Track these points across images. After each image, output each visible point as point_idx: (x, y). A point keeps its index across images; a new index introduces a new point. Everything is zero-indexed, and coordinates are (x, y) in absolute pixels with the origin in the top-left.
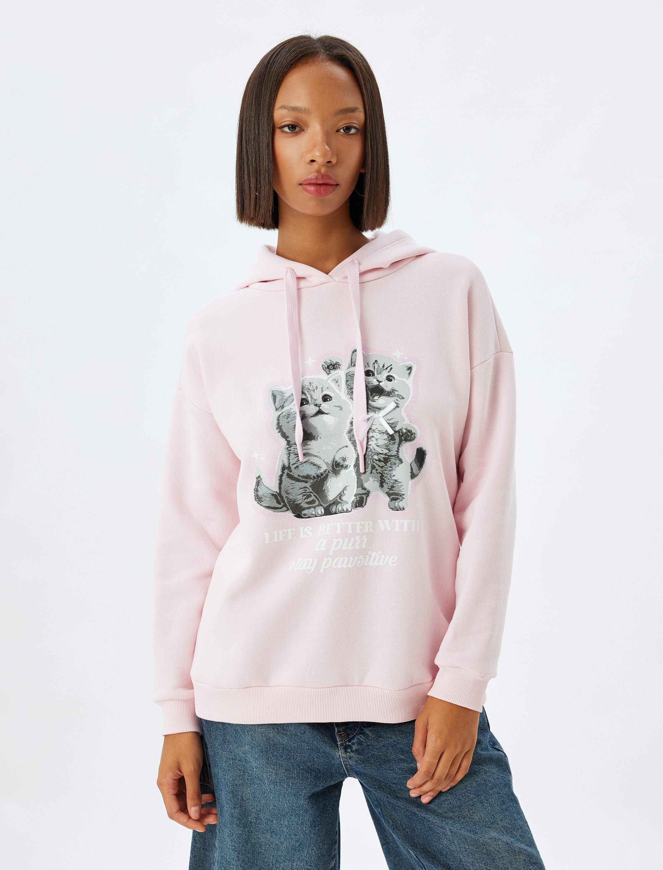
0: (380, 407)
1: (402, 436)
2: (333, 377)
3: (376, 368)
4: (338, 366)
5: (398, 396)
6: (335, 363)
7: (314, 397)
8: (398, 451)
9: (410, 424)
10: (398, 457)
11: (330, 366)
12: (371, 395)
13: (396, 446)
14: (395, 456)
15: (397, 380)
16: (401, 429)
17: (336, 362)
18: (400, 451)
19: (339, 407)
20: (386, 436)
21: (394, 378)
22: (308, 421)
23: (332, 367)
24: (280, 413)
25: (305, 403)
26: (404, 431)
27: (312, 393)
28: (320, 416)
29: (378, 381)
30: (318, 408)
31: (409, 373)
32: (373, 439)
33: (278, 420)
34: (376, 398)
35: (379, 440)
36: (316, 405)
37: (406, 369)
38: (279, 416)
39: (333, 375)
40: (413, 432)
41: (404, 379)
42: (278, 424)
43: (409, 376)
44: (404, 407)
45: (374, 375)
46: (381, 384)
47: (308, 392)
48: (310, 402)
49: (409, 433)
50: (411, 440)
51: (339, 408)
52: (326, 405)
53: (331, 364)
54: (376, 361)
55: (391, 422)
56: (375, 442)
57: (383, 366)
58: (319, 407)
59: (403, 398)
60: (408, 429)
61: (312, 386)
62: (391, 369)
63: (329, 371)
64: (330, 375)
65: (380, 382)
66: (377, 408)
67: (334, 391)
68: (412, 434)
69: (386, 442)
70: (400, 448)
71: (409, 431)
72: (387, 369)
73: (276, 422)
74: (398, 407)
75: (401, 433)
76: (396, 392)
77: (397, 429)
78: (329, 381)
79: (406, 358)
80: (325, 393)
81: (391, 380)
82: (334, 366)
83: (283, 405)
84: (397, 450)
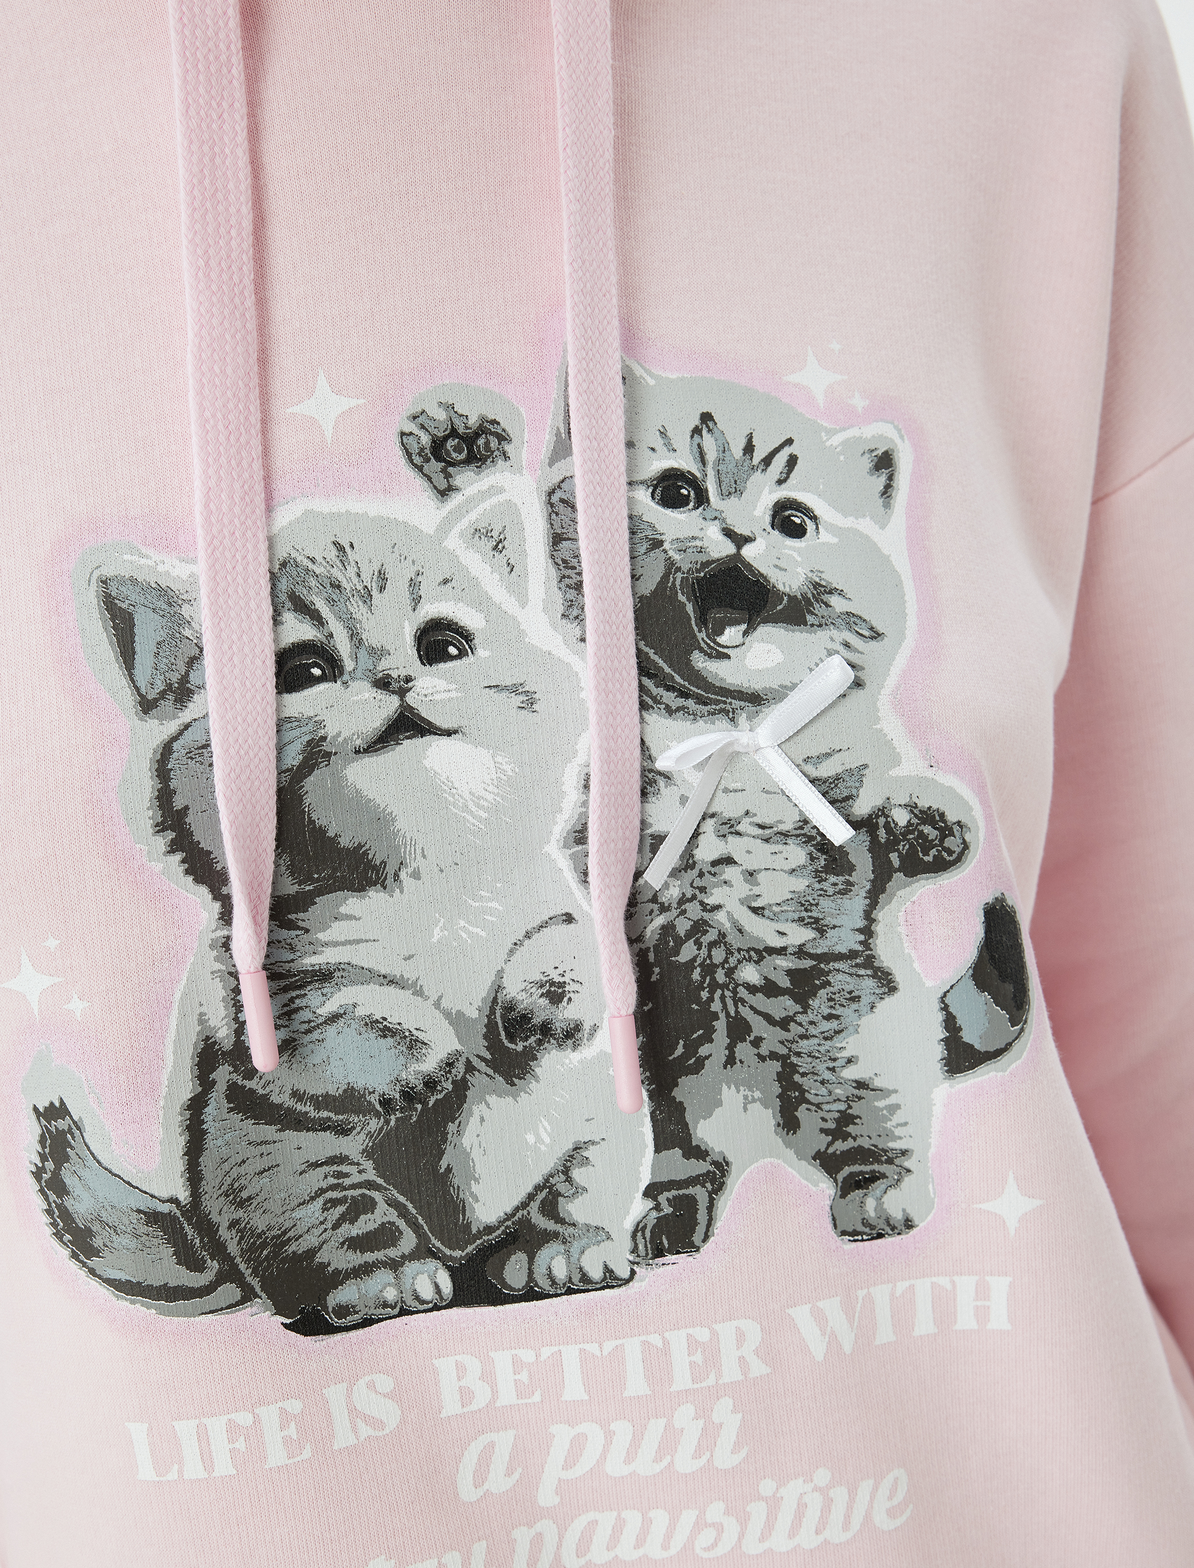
0: (756, 685)
1: (892, 844)
2: (473, 516)
3: (711, 456)
4: (494, 443)
5: (851, 620)
6: (473, 421)
7: (372, 637)
8: (867, 932)
9: (929, 773)
10: (869, 962)
11: (451, 443)
12: (702, 621)
13: (857, 903)
14: (853, 954)
15: (833, 529)
16: (882, 811)
17: (483, 419)
18: (879, 928)
19: (514, 689)
20: (797, 854)
21: (814, 518)
22: (339, 780)
23: (458, 449)
24: (172, 727)
25: (316, 672)
26: (901, 818)
27: (357, 608)
28: (410, 746)
29: (729, 533)
30: (395, 701)
31: (887, 491)
32: (730, 872)
33: (162, 771)
34: (731, 635)
35: (761, 877)
36: (383, 683)
37: (867, 463)
38: (167, 749)
39: (472, 502)
40: (951, 817)
41: (866, 526)
42: (164, 797)
43: (887, 505)
44: (891, 681)
45: (702, 499)
46: (748, 552)
47: (331, 602)
48: (349, 665)
49: (927, 829)
50: (941, 866)
51: (518, 700)
52: (442, 684)
53: (454, 433)
54: (706, 418)
55: (827, 770)
56: (741, 888)
57: (749, 449)
58: (402, 693)
59: (876, 635)
60: (923, 803)
61: (351, 571)
62: (792, 461)
63: (448, 476)
64: (456, 500)
65: (740, 540)
66: (740, 695)
67: (482, 603)
68: (946, 831)
69: (800, 884)
70: (881, 915)
71: (929, 817)
72: (767, 461)
73: (147, 786)
74: (858, 684)
75: (882, 833)
76: (834, 600)
77: (862, 807)
78: (453, 542)
79: (859, 403)
80: (431, 609)
81: (797, 532)
82: (469, 439)
83: (185, 679)
84: (861, 924)
